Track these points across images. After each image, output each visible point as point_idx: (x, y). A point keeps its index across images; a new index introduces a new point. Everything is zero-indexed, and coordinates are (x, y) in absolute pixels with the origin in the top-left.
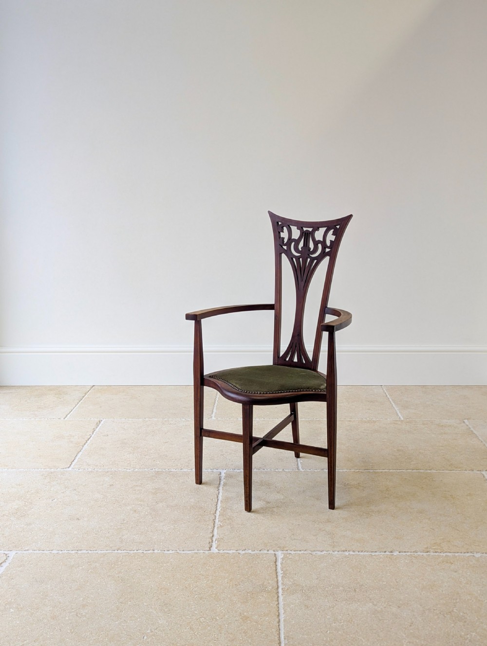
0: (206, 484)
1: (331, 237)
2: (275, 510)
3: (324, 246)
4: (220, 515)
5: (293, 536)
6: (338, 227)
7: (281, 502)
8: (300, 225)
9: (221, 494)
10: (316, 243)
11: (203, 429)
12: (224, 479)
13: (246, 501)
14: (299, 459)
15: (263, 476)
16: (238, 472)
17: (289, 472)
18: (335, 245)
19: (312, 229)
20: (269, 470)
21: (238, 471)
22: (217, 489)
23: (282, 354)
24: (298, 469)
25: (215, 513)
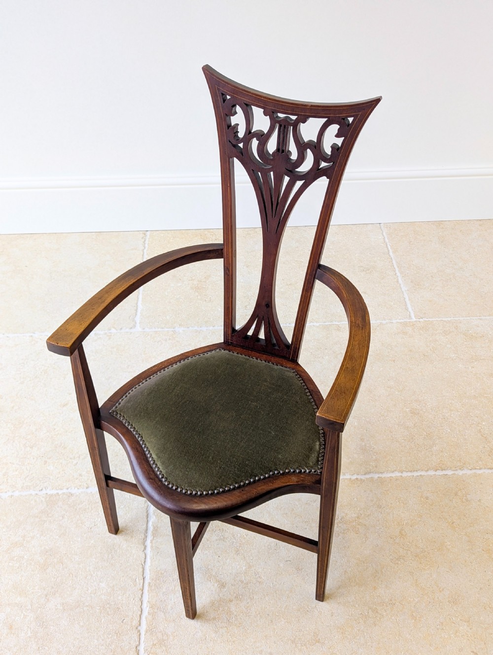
1: (331, 139)
2: (233, 607)
3: (319, 155)
4: (146, 631)
6: (351, 120)
8: (272, 105)
9: (149, 562)
10: (302, 147)
18: (341, 155)
19: (296, 117)
22: (143, 547)
25: (140, 625)
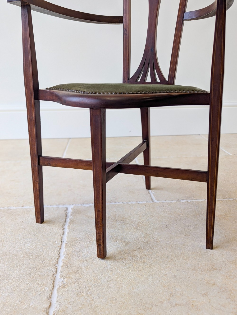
0: (49, 222)
2: (137, 253)
4: (63, 266)
5: (172, 298)
7: (143, 242)
9: (66, 234)
11: (41, 156)
12: (71, 215)
13: (99, 245)
14: (150, 191)
15: (116, 210)
16: (87, 207)
17: (143, 204)
20: (121, 203)
21: (87, 205)
22: (62, 228)
23: (132, 75)
24: (152, 201)
25: (57, 263)
